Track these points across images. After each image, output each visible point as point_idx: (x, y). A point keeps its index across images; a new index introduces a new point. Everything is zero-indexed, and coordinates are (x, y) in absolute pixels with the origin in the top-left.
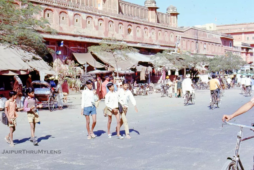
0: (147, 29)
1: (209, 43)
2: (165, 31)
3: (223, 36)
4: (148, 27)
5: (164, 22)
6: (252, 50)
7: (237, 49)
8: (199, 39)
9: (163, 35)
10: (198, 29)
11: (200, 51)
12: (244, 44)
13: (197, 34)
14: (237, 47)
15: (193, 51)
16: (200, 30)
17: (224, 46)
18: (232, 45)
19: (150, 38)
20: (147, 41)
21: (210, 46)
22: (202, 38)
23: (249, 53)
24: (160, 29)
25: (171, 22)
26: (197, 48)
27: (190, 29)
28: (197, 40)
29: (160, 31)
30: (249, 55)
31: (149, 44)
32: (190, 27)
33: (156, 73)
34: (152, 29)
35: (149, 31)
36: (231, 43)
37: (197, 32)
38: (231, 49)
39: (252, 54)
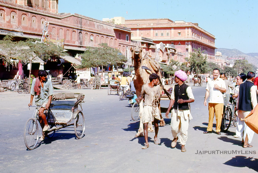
0: (4, 11)
1: (98, 35)
2: (33, 16)
3: (117, 27)
4: (5, 8)
5: (39, 6)
6: (154, 45)
7: (136, 44)
8: (82, 29)
9: (29, 20)
10: (82, 17)
11: (84, 43)
12: (145, 38)
13: (82, 23)
14: (136, 42)
15: (74, 42)
16: (85, 18)
17: (118, 39)
18: (129, 38)
19: (7, 22)
20: (3, 25)
21: (99, 38)
22: (88, 28)
23: (150, 49)
24: (25, 13)
25: (50, 7)
26: (80, 38)
27: (72, 16)
28: (81, 30)
29: (25, 15)
30: (150, 51)
31: (6, 30)
32: (71, 14)
33: (8, 67)
34: (11, 12)
35: (7, 13)
36: (127, 37)
37: (81, 20)
38: (127, 43)
39: (155, 51)
